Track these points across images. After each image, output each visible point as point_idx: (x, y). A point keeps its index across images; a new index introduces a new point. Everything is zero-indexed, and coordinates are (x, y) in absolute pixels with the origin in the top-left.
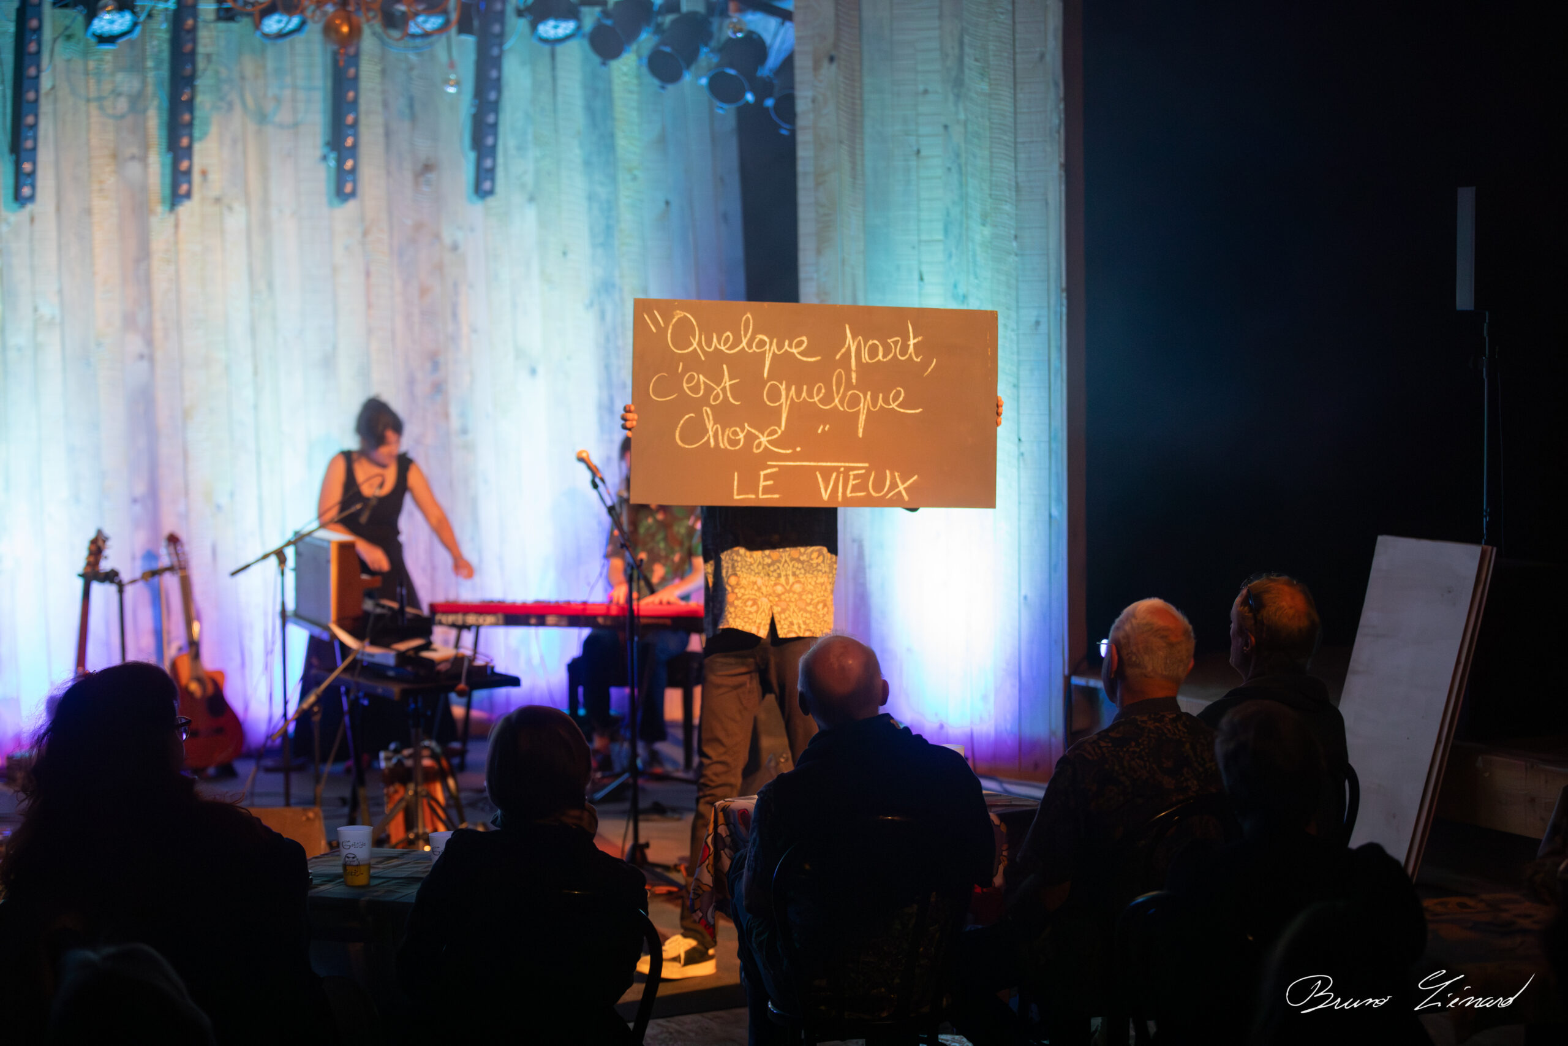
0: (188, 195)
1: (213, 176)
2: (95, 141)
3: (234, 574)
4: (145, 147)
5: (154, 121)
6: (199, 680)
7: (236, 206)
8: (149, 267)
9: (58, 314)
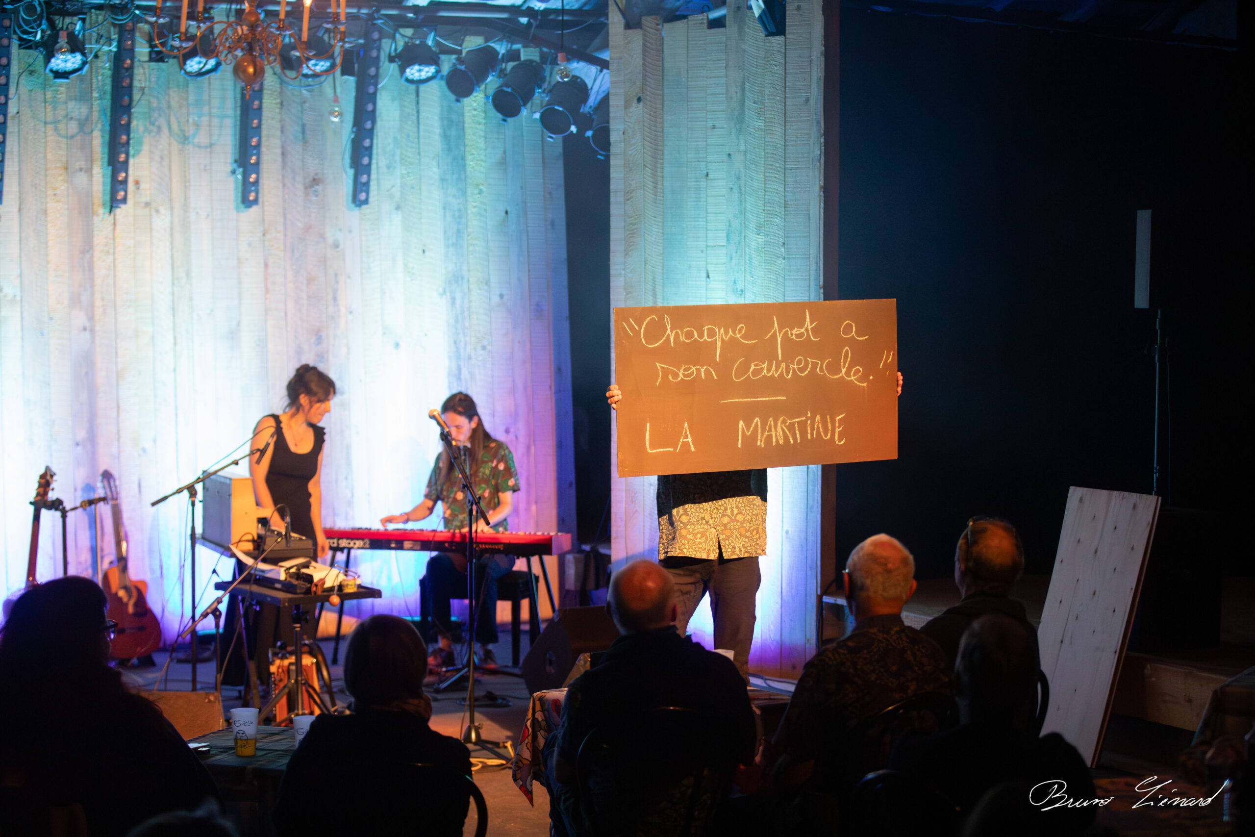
0: (124, 200)
1: (143, 186)
3: (154, 504)
5: (98, 141)
6: (126, 588)
7: (162, 209)
8: (92, 257)
9: (18, 294)
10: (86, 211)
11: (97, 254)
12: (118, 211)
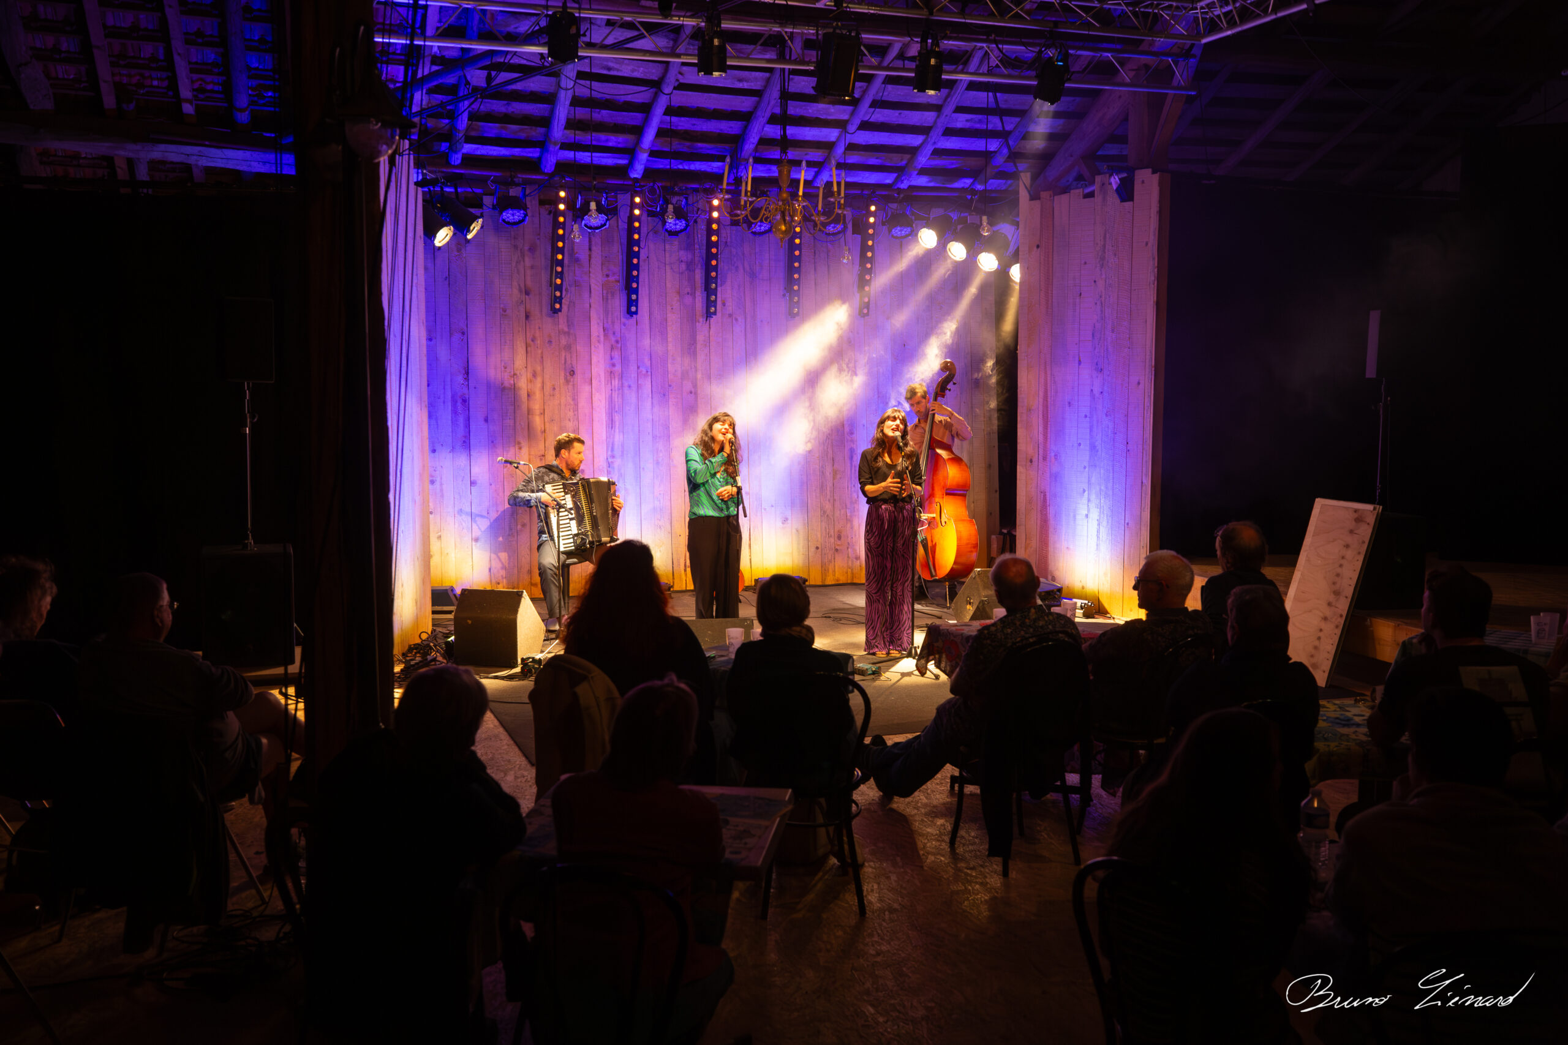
0: (715, 313)
1: (727, 304)
2: (669, 285)
4: (694, 288)
5: (699, 276)
7: (740, 320)
8: (696, 348)
9: (649, 370)
10: (692, 320)
11: (698, 346)
12: (712, 320)
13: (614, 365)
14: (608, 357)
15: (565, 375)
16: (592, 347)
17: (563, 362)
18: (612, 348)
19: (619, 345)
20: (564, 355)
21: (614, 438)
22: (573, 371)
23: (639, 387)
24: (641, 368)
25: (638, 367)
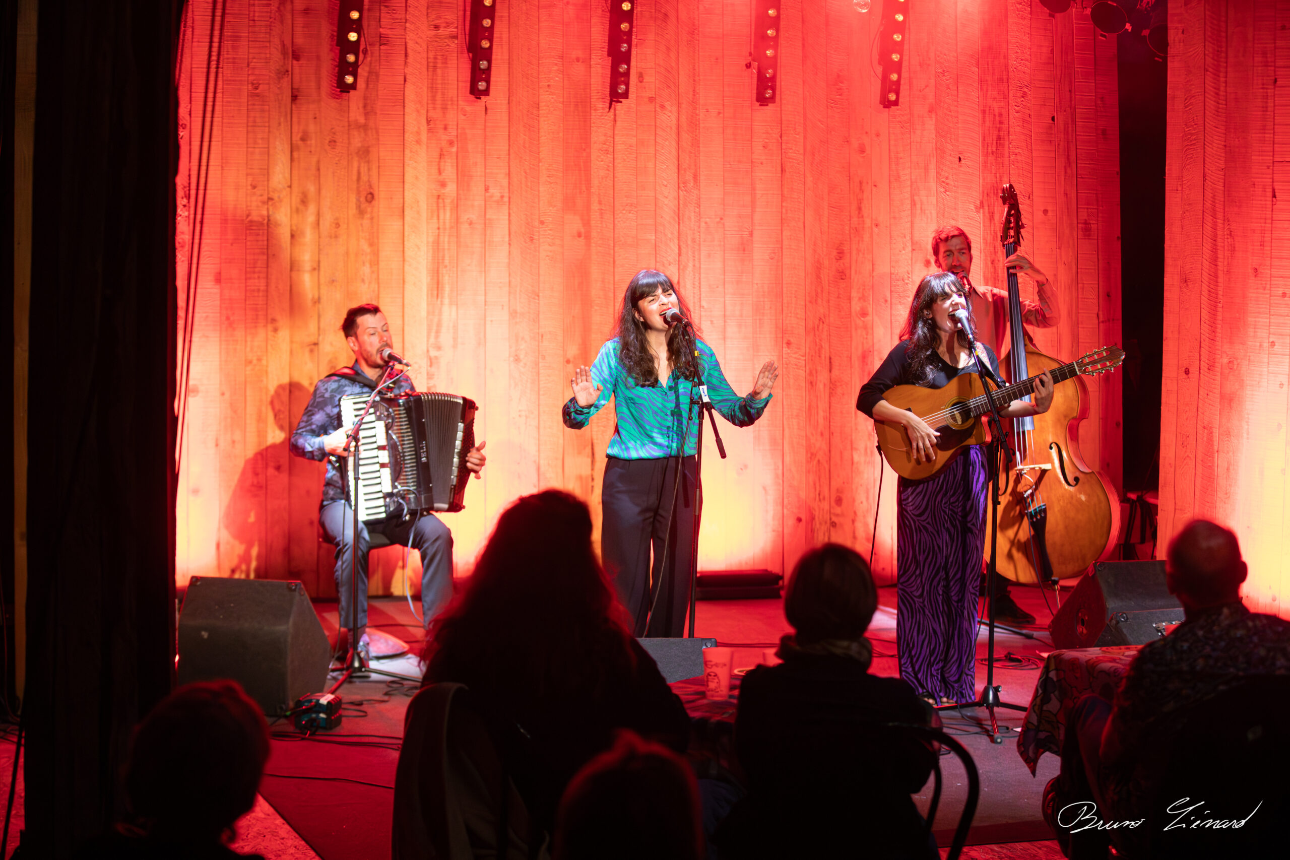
0: (626, 95)
1: (647, 79)
2: (545, 44)
4: (589, 50)
5: (598, 28)
8: (589, 156)
9: (506, 195)
10: (585, 106)
11: (594, 152)
12: (620, 107)
13: (443, 185)
14: (434, 171)
15: (358, 200)
16: (407, 152)
17: (355, 177)
18: (441, 156)
19: (454, 149)
20: (355, 164)
21: (440, 313)
22: (371, 194)
23: (487, 223)
24: (491, 190)
25: (487, 190)
